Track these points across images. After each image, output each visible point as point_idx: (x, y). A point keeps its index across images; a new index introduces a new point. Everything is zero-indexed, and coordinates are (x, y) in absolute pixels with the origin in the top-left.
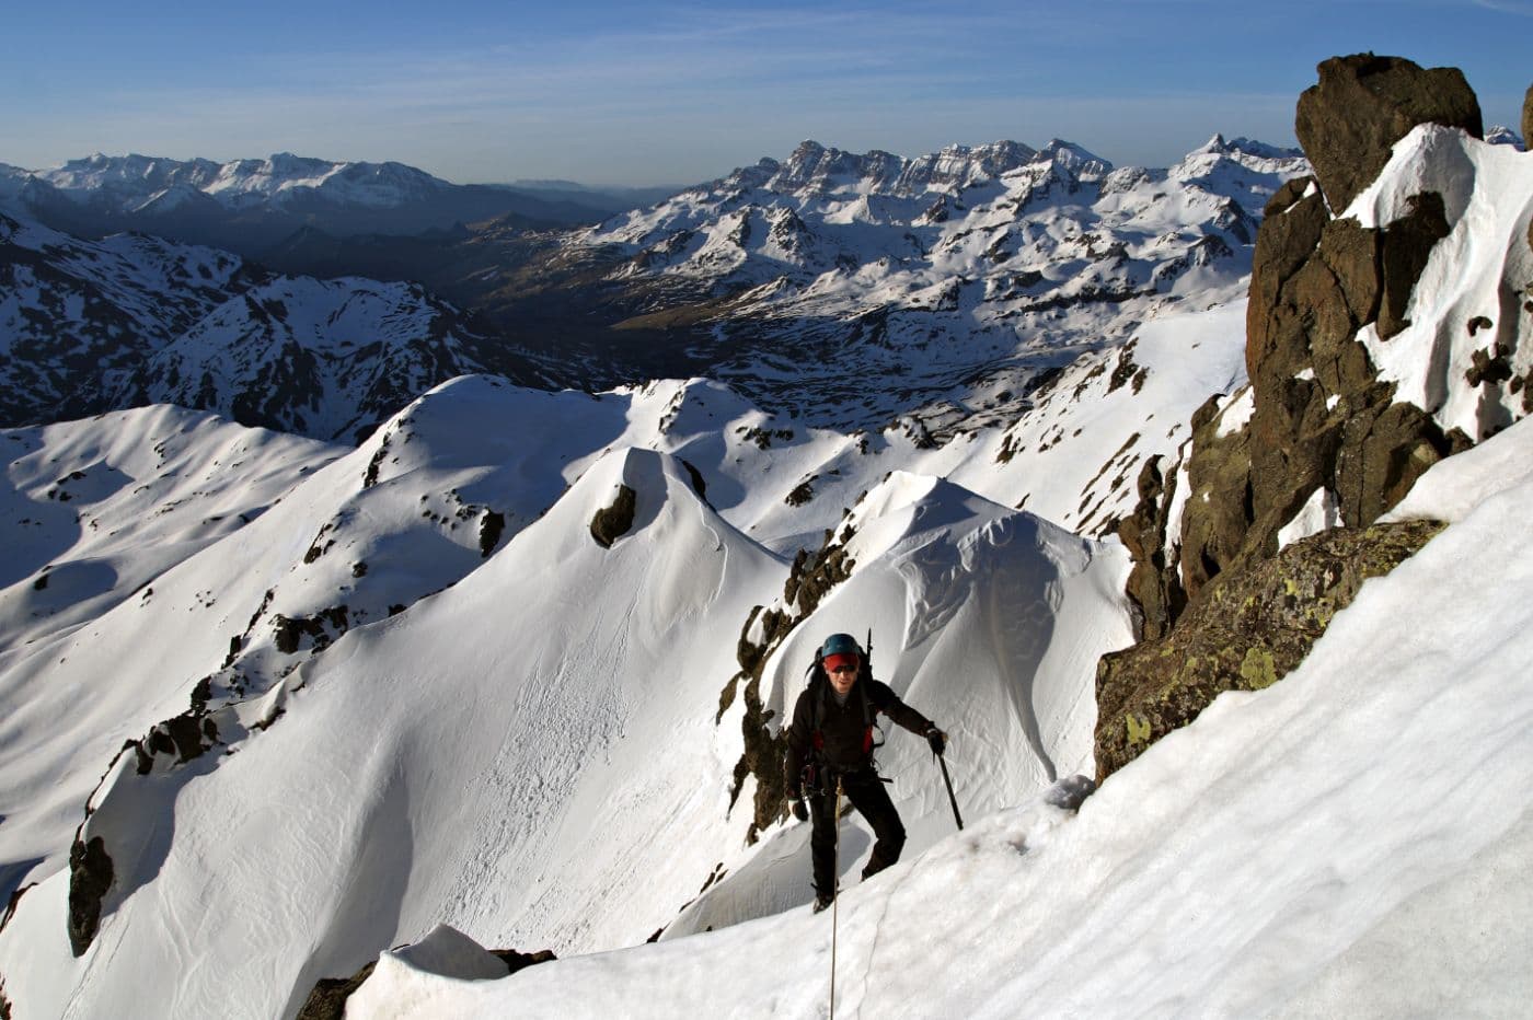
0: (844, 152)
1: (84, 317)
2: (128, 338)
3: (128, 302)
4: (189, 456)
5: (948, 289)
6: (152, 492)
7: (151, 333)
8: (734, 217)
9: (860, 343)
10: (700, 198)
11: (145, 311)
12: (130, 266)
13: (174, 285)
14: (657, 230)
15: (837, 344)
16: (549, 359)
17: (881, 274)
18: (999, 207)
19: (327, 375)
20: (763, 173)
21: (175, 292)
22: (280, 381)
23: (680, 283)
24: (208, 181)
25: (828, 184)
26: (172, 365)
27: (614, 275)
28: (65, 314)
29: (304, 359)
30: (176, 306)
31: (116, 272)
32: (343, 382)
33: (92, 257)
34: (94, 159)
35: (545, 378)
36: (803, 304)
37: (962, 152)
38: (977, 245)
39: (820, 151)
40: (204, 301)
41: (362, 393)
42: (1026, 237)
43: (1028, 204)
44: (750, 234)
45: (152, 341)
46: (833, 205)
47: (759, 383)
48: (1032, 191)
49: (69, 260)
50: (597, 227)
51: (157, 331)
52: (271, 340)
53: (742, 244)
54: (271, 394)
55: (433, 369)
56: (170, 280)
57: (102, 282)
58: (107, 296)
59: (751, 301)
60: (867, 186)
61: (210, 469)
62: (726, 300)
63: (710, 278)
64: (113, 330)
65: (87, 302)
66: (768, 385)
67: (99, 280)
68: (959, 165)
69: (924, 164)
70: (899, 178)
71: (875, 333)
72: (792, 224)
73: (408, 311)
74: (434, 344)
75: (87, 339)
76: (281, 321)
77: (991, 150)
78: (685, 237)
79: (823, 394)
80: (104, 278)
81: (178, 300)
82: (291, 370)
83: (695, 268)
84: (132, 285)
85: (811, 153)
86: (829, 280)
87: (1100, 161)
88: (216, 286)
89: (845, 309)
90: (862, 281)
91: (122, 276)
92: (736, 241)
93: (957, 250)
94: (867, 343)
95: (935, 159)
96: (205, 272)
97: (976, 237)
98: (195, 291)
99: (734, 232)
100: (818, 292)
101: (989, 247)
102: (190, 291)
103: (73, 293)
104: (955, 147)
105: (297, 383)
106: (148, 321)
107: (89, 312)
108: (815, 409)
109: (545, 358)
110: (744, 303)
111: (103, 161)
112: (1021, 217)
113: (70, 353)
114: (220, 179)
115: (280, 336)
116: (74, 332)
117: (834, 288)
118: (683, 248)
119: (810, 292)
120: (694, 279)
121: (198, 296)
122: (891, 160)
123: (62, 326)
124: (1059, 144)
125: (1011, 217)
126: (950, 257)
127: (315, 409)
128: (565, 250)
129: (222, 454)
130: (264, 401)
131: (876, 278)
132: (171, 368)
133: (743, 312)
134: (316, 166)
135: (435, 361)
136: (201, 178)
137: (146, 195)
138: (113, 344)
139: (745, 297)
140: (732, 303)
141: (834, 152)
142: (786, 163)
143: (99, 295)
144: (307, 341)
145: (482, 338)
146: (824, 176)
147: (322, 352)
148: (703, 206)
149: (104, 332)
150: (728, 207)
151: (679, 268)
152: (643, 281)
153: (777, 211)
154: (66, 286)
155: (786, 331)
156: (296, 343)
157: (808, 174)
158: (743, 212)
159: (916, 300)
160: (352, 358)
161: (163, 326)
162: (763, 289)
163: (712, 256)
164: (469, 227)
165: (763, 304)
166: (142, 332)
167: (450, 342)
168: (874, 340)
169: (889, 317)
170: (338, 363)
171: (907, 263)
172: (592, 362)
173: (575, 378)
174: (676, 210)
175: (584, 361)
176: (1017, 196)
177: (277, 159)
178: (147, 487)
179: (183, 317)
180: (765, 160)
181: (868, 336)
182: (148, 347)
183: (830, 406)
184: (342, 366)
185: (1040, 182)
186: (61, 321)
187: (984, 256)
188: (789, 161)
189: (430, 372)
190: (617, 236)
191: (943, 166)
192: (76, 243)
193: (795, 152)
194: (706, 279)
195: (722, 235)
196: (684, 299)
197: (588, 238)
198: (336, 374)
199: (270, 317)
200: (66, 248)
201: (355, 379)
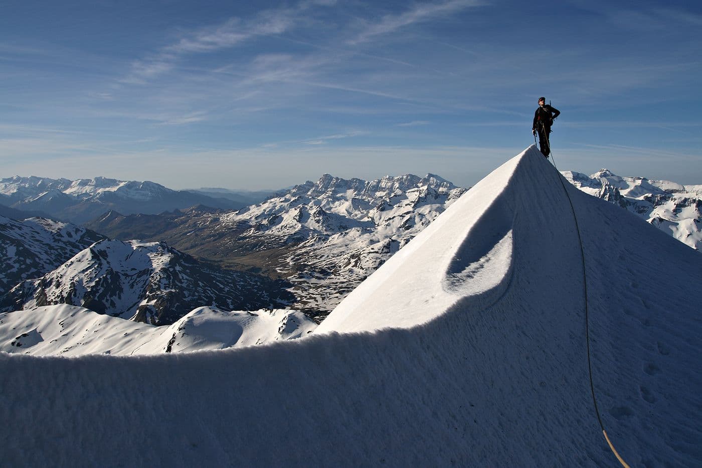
0: (341, 179)
1: (16, 255)
2: (35, 264)
3: (35, 249)
4: (74, 327)
5: (386, 244)
6: (58, 342)
7: (45, 262)
8: (296, 209)
9: (350, 267)
10: (281, 200)
11: (43, 252)
12: (36, 232)
13: (55, 240)
14: (263, 214)
15: (340, 267)
16: (219, 275)
17: (358, 235)
18: (406, 205)
19: (125, 283)
20: (307, 187)
21: (56, 244)
22: (105, 286)
23: (273, 238)
24: (66, 188)
25: (335, 192)
26: (57, 278)
27: (245, 234)
28: (7, 254)
29: (115, 276)
30: (57, 250)
31: (30, 235)
32: (132, 286)
33: (20, 228)
34: (15, 178)
35: (218, 284)
36: (325, 248)
37: (390, 179)
38: (398, 223)
39: (331, 178)
40: (69, 248)
41: (140, 291)
42: (417, 219)
43: (418, 203)
44: (303, 217)
45: (46, 266)
46: (337, 203)
47: (308, 284)
48: (419, 198)
49: (10, 230)
50: (237, 212)
51: (48, 261)
52: (101, 268)
53: (299, 221)
54: (101, 291)
55: (171, 281)
56: (54, 238)
57: (24, 239)
58: (27, 246)
59: (304, 247)
60: (350, 193)
61: (83, 333)
62: (293, 246)
63: (286, 236)
64: (28, 261)
65: (17, 249)
66: (312, 285)
67: (23, 238)
68: (390, 184)
69: (375, 183)
70: (364, 190)
71: (356, 262)
72: (321, 212)
73: (160, 255)
74: (171, 270)
75: (17, 265)
76: (106, 259)
77: (402, 178)
78: (275, 218)
79: (335, 290)
80: (25, 238)
81: (58, 247)
82: (110, 281)
83: (279, 231)
84: (37, 241)
85: (327, 179)
86: (336, 238)
87: (448, 182)
88: (74, 241)
89: (343, 250)
90: (350, 239)
91: (33, 237)
92: (297, 220)
93: (388, 225)
94: (353, 267)
95: (379, 182)
96: (69, 235)
97: (397, 219)
98: (65, 243)
99: (296, 216)
100: (332, 243)
101: (403, 224)
102: (62, 243)
103: (11, 245)
104: (388, 177)
105: (112, 286)
106: (44, 257)
107: (18, 253)
108: (332, 296)
109: (218, 274)
110: (300, 248)
111: (19, 179)
112: (415, 209)
113: (9, 271)
114: (71, 187)
115: (105, 266)
116: (11, 262)
117: (338, 241)
118: (274, 223)
119: (328, 243)
120: (279, 236)
121: (66, 245)
122: (361, 182)
123: (5, 260)
124: (430, 175)
125: (411, 209)
126: (386, 228)
127: (120, 298)
128: (224, 222)
129: (89, 326)
130: (97, 295)
131: (355, 237)
132: (57, 280)
133: (300, 252)
134: (113, 182)
135: (171, 277)
136: (62, 187)
137: (37, 194)
138: (28, 267)
139: (301, 245)
140: (295, 247)
141: (337, 179)
142: (317, 183)
143: (23, 246)
144: (116, 268)
145: (190, 265)
146: (333, 189)
147: (123, 273)
148: (282, 203)
149: (24, 262)
150: (293, 205)
151: (272, 231)
152: (257, 237)
153: (314, 207)
154: (8, 242)
155: (319, 260)
156: (112, 269)
157: (327, 188)
158: (299, 207)
159: (373, 249)
160: (136, 276)
161: (51, 259)
162: (309, 242)
163: (286, 226)
164: (181, 210)
165: (309, 248)
166: (42, 262)
167: (178, 268)
168: (355, 265)
169: (362, 256)
170: (130, 277)
171: (368, 230)
172: (237, 276)
173: (231, 283)
174: (271, 205)
175: (234, 276)
176: (414, 200)
177: (97, 179)
178: (56, 340)
179: (60, 255)
180: (308, 182)
181: (354, 263)
182: (44, 268)
183: (338, 295)
184: (131, 279)
185: (423, 195)
186: (5, 258)
187: (400, 227)
188: (318, 182)
189: (169, 282)
190: (245, 216)
191: (383, 185)
192: (13, 222)
193: (321, 179)
194: (284, 236)
195: (290, 218)
196: (275, 245)
197: (233, 217)
198: (129, 282)
199: (101, 258)
200: (9, 225)
201: (137, 284)
